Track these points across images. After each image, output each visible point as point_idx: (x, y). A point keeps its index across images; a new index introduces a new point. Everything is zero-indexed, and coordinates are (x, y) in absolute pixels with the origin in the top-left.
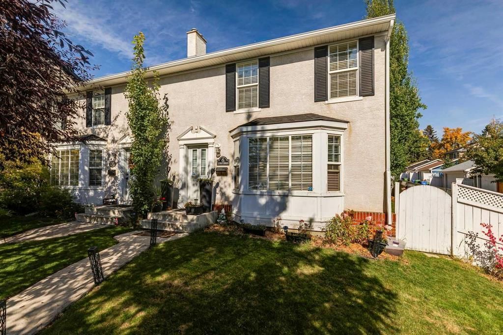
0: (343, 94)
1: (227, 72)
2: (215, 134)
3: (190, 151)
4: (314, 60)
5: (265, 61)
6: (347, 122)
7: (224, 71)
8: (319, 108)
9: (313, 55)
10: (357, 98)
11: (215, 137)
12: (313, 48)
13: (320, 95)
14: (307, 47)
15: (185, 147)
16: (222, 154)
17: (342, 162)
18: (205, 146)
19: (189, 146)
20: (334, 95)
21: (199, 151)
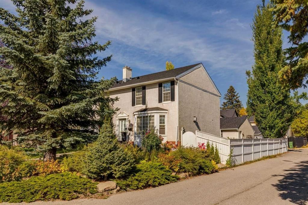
0: (167, 100)
1: (132, 91)
2: (128, 115)
3: (121, 121)
4: (158, 88)
5: (144, 88)
6: (167, 110)
7: (131, 90)
8: (159, 105)
9: (158, 86)
10: (170, 102)
11: (128, 116)
12: (158, 84)
13: (160, 101)
14: (156, 83)
15: (118, 120)
16: (131, 123)
17: (166, 124)
18: (125, 119)
19: (120, 120)
20: (164, 101)
21: (124, 121)
